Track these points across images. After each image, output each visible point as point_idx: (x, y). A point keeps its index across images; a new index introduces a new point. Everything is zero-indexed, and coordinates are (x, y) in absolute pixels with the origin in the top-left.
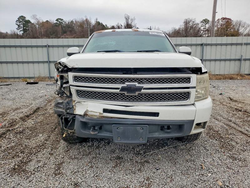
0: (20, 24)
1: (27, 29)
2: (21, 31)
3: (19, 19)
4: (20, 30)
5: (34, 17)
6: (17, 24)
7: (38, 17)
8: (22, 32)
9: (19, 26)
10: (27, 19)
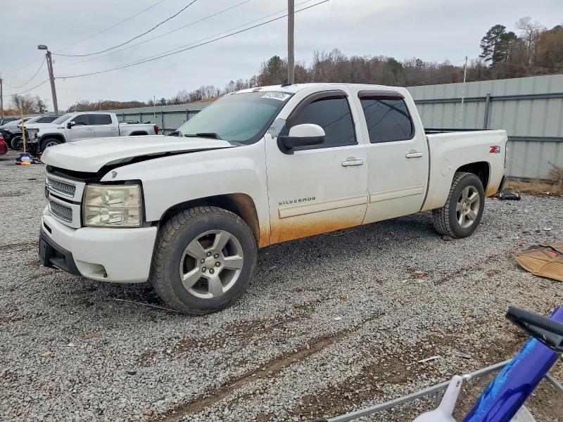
0: (490, 44)
1: (502, 55)
2: (487, 60)
3: (489, 33)
4: (485, 58)
5: (523, 23)
6: (483, 46)
7: (531, 22)
8: (491, 62)
9: (486, 49)
10: (507, 31)
